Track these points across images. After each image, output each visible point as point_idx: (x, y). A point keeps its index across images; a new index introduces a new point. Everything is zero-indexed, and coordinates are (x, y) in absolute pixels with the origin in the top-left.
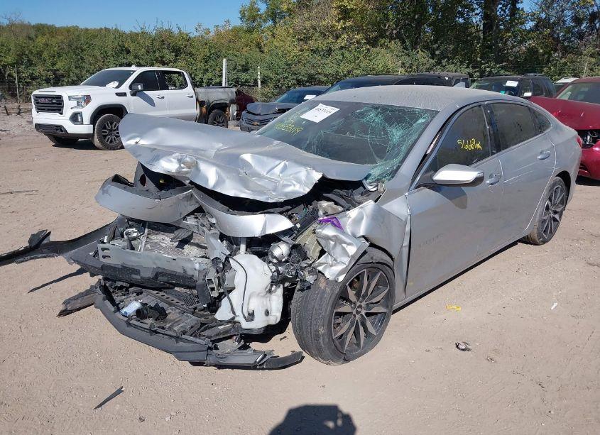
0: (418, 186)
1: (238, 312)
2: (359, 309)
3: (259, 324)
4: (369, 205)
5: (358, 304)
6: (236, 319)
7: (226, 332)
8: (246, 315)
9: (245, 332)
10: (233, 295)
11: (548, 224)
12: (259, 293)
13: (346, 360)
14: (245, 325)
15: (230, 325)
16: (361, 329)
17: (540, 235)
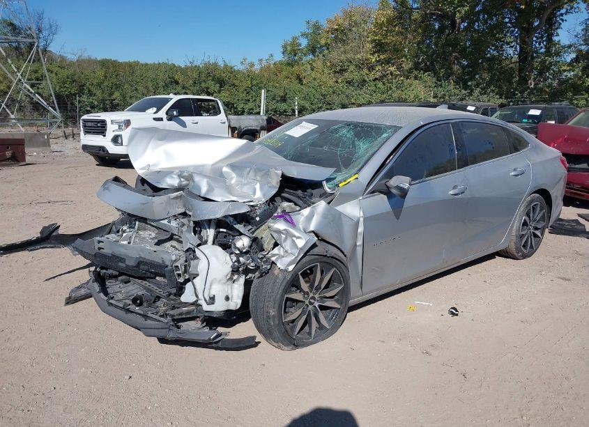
0: (373, 192)
1: (200, 296)
2: (312, 301)
3: (219, 307)
4: (321, 205)
5: (311, 295)
6: (199, 302)
7: (188, 313)
8: (207, 299)
9: (207, 314)
10: (198, 282)
11: (527, 239)
12: (220, 280)
13: (296, 346)
14: (206, 307)
15: (193, 307)
16: (313, 319)
17: (518, 250)
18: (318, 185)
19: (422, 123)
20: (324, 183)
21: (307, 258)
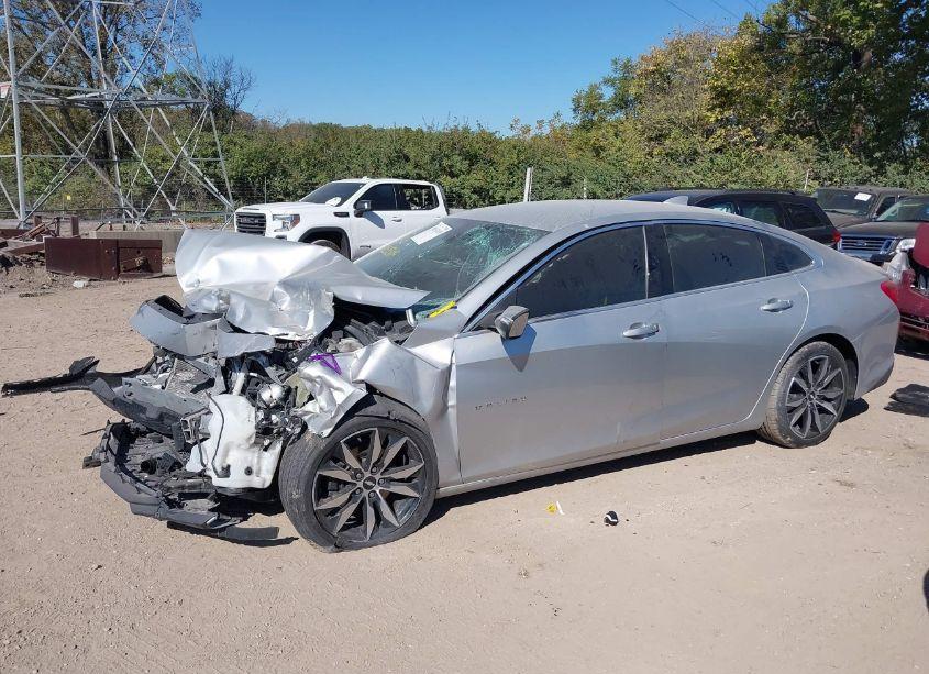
0: (478, 328)
1: (209, 466)
2: (369, 483)
3: (235, 482)
4: (384, 345)
5: (367, 474)
6: (208, 473)
7: (193, 486)
8: (219, 469)
9: (219, 491)
10: (209, 445)
11: (805, 413)
12: (239, 446)
13: (339, 548)
14: (217, 482)
15: (200, 480)
16: (370, 511)
17: (786, 432)
18: (399, 315)
19: (587, 227)
20: (409, 313)
21: (354, 420)
